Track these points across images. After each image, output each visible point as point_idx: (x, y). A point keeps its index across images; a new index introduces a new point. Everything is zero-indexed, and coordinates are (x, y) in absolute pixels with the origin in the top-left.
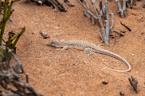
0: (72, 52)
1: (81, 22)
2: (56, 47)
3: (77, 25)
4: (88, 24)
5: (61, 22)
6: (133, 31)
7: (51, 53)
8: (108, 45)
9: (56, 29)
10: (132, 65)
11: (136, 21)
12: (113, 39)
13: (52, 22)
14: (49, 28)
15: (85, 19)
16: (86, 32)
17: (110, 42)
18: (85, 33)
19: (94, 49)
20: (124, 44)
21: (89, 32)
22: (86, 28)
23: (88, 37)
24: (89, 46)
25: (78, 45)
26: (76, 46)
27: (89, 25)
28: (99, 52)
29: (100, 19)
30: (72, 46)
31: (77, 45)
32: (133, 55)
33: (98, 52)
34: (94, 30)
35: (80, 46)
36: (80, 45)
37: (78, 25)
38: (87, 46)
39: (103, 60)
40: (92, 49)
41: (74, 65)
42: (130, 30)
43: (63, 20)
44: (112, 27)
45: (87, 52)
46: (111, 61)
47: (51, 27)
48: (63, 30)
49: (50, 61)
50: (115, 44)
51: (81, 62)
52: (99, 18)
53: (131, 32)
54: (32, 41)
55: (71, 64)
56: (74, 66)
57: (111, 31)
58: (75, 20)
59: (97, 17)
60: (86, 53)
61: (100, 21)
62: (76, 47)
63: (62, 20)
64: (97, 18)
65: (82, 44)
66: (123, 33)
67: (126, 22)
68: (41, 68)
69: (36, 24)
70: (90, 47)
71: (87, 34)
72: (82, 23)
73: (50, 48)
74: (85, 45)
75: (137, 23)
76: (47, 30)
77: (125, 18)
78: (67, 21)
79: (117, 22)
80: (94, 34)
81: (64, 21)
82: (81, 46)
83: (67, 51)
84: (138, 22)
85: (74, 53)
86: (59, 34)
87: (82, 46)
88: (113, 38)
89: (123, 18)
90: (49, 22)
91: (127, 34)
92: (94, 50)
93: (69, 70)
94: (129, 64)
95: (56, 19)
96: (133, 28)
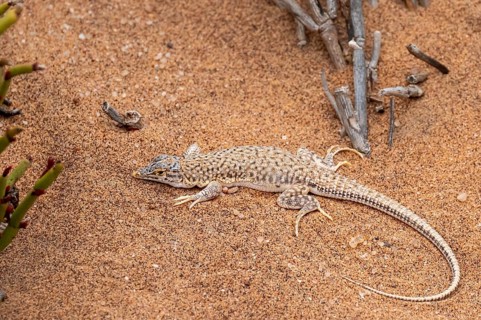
0: (236, 212)
1: (255, 27)
2: (170, 187)
3: (238, 40)
4: (282, 38)
5: (176, 24)
6: (453, 73)
7: (156, 223)
8: (364, 149)
9: (162, 66)
10: (462, 256)
11: (466, 26)
12: (383, 118)
13: (142, 25)
14: (132, 62)
15: (269, 14)
16: (277, 82)
17: (372, 131)
18: (274, 87)
19: (314, 186)
20: (426, 138)
21: (288, 83)
22: (274, 61)
23: (286, 107)
24: (296, 175)
25: (255, 173)
26: (248, 179)
27: (283, 48)
28: (333, 196)
29: (330, 31)
30: (233, 180)
31: (252, 175)
32: (462, 196)
33: (330, 195)
34: (307, 71)
35: (264, 179)
36: (263, 172)
37: (244, 42)
38: (291, 175)
39: (353, 242)
40: (310, 185)
41: (248, 285)
42: (444, 71)
43: (184, 12)
44: (373, 64)
45: (289, 203)
46: (382, 244)
47: (140, 54)
48: (186, 70)
49: (156, 266)
50: (389, 144)
51: (274, 264)
52: (323, 26)
53: (447, 78)
54: (75, 150)
55: (237, 284)
56: (248, 290)
57: (371, 79)
58: (228, 18)
59: (316, 23)
60: (287, 206)
61: (330, 37)
62: (247, 181)
63: (179, 10)
64: (317, 27)
65: (269, 169)
66: (419, 83)
67: (426, 29)
68: (125, 308)
69: (82, 36)
70: (301, 178)
71: (279, 90)
72: (257, 32)
73: (149, 194)
74: (279, 173)
75: (470, 35)
76: (125, 73)
77: (421, 9)
78: (200, 21)
79: (392, 30)
80: (307, 95)
81: (189, 18)
82: (267, 178)
83: (215, 204)
84: (470, 31)
85: (242, 216)
86: (173, 99)
87: (271, 180)
88: (381, 112)
89: (415, 8)
90: (131, 23)
91: (432, 90)
92: (315, 190)
93: (232, 312)
94: (451, 254)
95: (154, 10)
96: (453, 61)
